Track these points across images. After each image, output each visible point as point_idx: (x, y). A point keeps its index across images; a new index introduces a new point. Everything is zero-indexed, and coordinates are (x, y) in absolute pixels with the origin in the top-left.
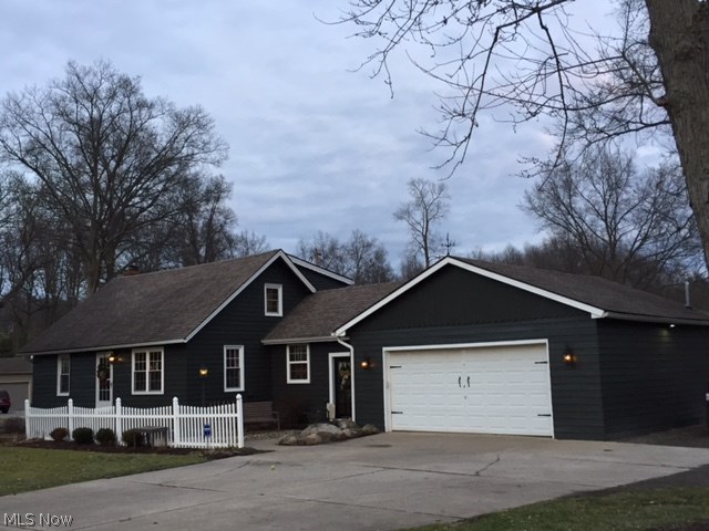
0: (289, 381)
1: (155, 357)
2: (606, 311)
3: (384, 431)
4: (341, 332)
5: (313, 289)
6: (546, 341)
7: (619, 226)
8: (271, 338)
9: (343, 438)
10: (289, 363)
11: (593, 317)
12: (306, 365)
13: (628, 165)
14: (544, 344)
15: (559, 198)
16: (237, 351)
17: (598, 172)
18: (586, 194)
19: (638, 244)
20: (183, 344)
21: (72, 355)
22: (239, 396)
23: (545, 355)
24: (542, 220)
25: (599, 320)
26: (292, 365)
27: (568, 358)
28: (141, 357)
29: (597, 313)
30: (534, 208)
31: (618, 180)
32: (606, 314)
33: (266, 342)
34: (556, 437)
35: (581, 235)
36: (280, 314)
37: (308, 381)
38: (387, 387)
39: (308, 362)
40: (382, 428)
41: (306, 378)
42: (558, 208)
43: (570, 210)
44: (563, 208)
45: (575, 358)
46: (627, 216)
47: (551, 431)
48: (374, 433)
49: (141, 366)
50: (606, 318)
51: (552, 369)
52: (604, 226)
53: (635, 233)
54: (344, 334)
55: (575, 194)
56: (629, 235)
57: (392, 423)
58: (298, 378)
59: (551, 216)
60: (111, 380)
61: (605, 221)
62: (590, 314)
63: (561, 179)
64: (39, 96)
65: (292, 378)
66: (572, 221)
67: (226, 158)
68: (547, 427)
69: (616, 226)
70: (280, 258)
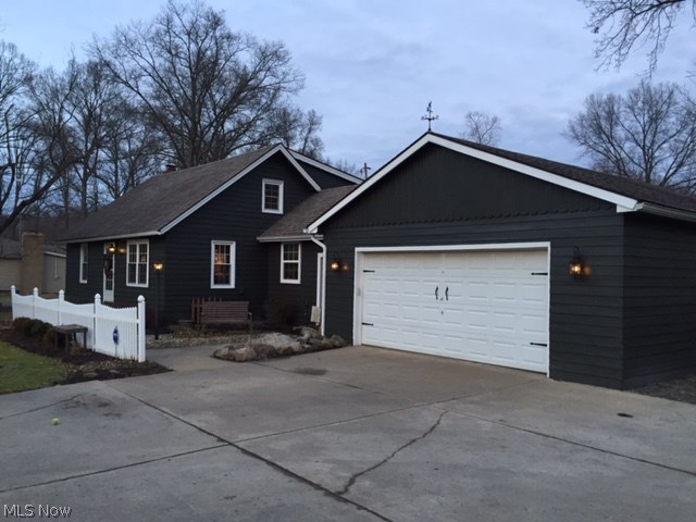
0: (283, 281)
1: (143, 248)
2: (640, 201)
3: (352, 344)
4: (313, 228)
5: (317, 188)
6: (547, 244)
7: (656, 154)
8: (265, 235)
9: (288, 353)
10: (283, 262)
11: (619, 210)
12: (297, 264)
13: (669, 97)
14: (545, 249)
15: (601, 127)
16: (228, 247)
17: (640, 104)
18: (627, 124)
19: (672, 171)
20: (157, 236)
21: (89, 243)
22: (141, 298)
23: (544, 263)
24: (584, 148)
25: (628, 216)
26: (286, 264)
27: (577, 269)
28: (133, 249)
29: (626, 204)
30: (577, 137)
31: (658, 113)
32: (641, 206)
33: (261, 239)
34: (551, 377)
35: (619, 162)
36: (280, 211)
37: (298, 282)
38: (359, 294)
39: (299, 261)
40: (348, 340)
41: (296, 278)
42: (600, 138)
43: (610, 138)
44: (603, 136)
45: (587, 270)
46: (664, 145)
47: (545, 367)
48: (335, 347)
49: (133, 258)
50: (639, 211)
51: (553, 283)
52: (642, 154)
53: (671, 161)
54: (316, 231)
55: (616, 123)
56: (665, 162)
57: (361, 335)
58: (291, 278)
59: (591, 143)
60: (113, 270)
61: (643, 149)
62: (614, 206)
63: (604, 109)
64: (143, 29)
65: (285, 277)
66: (612, 149)
67: (302, 87)
68: (540, 360)
69: (653, 154)
70: (279, 152)
